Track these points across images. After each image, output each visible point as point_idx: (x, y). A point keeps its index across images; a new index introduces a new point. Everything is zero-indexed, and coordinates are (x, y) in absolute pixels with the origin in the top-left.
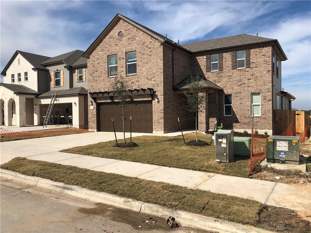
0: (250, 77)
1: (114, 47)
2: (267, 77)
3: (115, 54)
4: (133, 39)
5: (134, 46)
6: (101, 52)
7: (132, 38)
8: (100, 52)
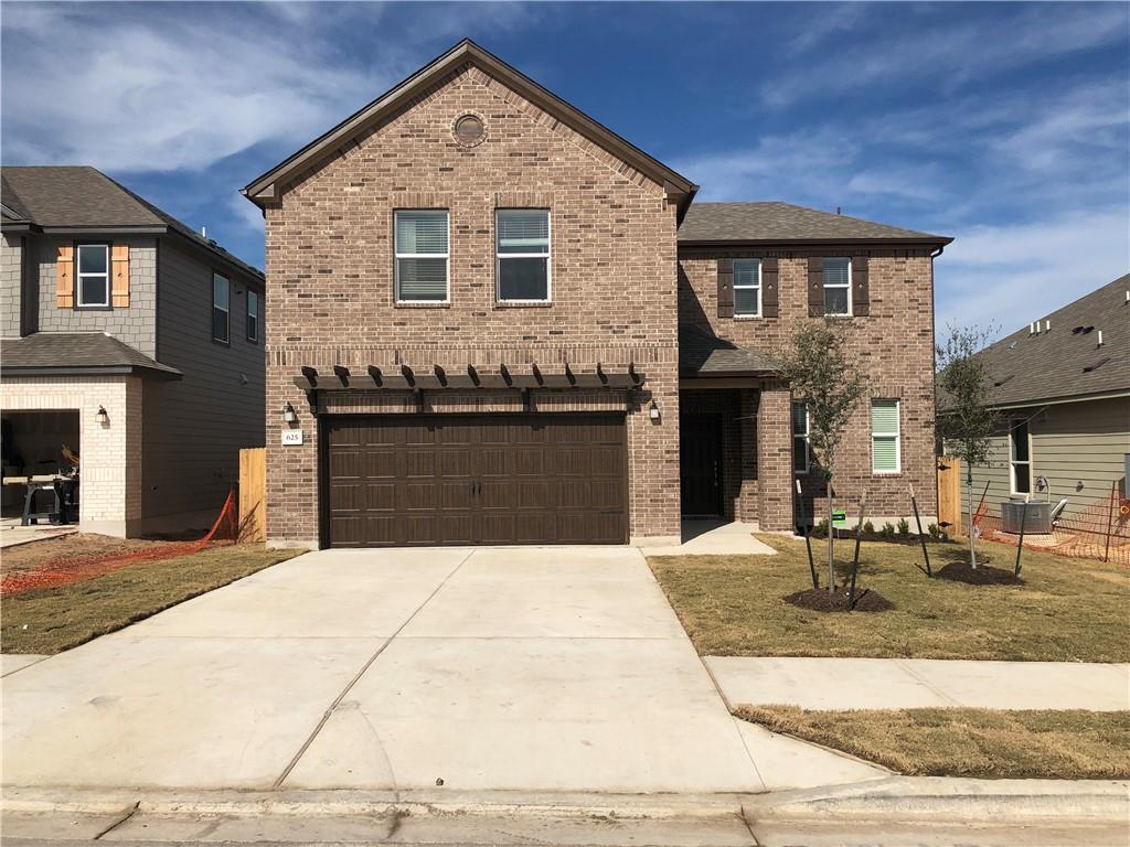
0: (870, 347)
1: (430, 175)
2: (920, 350)
3: (437, 205)
4: (536, 156)
5: (540, 188)
6: (357, 189)
7: (531, 155)
8: (349, 189)
